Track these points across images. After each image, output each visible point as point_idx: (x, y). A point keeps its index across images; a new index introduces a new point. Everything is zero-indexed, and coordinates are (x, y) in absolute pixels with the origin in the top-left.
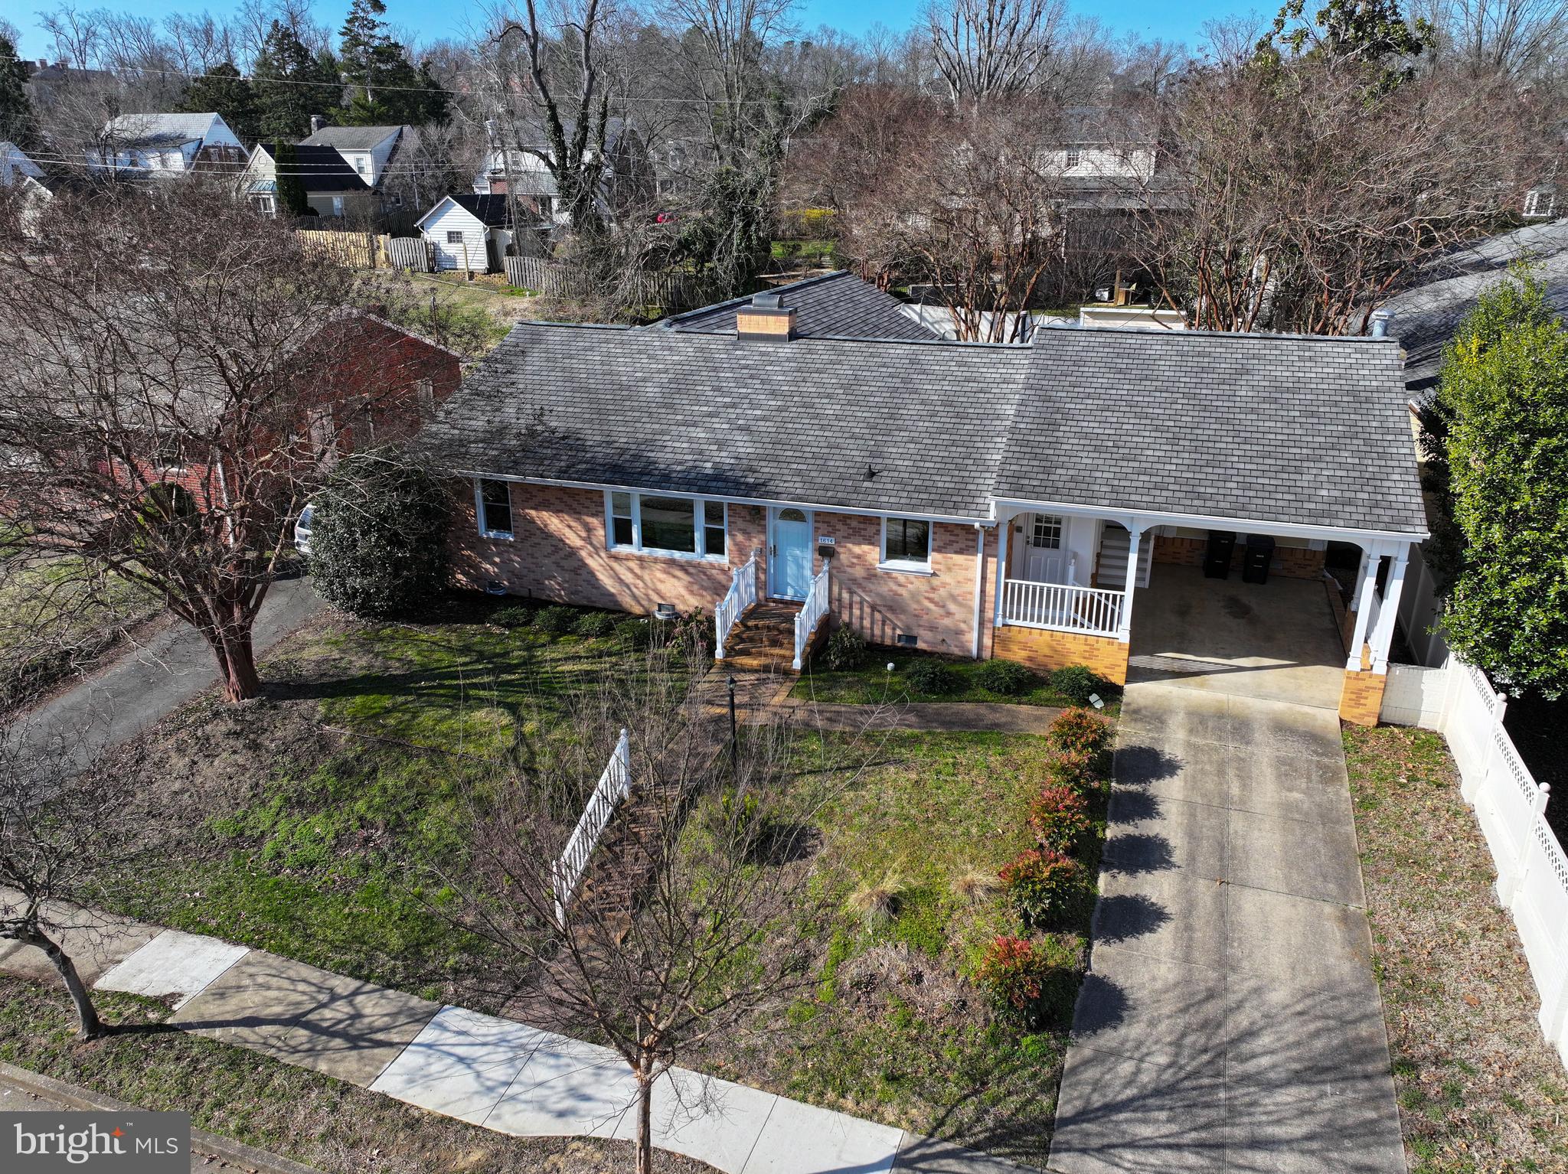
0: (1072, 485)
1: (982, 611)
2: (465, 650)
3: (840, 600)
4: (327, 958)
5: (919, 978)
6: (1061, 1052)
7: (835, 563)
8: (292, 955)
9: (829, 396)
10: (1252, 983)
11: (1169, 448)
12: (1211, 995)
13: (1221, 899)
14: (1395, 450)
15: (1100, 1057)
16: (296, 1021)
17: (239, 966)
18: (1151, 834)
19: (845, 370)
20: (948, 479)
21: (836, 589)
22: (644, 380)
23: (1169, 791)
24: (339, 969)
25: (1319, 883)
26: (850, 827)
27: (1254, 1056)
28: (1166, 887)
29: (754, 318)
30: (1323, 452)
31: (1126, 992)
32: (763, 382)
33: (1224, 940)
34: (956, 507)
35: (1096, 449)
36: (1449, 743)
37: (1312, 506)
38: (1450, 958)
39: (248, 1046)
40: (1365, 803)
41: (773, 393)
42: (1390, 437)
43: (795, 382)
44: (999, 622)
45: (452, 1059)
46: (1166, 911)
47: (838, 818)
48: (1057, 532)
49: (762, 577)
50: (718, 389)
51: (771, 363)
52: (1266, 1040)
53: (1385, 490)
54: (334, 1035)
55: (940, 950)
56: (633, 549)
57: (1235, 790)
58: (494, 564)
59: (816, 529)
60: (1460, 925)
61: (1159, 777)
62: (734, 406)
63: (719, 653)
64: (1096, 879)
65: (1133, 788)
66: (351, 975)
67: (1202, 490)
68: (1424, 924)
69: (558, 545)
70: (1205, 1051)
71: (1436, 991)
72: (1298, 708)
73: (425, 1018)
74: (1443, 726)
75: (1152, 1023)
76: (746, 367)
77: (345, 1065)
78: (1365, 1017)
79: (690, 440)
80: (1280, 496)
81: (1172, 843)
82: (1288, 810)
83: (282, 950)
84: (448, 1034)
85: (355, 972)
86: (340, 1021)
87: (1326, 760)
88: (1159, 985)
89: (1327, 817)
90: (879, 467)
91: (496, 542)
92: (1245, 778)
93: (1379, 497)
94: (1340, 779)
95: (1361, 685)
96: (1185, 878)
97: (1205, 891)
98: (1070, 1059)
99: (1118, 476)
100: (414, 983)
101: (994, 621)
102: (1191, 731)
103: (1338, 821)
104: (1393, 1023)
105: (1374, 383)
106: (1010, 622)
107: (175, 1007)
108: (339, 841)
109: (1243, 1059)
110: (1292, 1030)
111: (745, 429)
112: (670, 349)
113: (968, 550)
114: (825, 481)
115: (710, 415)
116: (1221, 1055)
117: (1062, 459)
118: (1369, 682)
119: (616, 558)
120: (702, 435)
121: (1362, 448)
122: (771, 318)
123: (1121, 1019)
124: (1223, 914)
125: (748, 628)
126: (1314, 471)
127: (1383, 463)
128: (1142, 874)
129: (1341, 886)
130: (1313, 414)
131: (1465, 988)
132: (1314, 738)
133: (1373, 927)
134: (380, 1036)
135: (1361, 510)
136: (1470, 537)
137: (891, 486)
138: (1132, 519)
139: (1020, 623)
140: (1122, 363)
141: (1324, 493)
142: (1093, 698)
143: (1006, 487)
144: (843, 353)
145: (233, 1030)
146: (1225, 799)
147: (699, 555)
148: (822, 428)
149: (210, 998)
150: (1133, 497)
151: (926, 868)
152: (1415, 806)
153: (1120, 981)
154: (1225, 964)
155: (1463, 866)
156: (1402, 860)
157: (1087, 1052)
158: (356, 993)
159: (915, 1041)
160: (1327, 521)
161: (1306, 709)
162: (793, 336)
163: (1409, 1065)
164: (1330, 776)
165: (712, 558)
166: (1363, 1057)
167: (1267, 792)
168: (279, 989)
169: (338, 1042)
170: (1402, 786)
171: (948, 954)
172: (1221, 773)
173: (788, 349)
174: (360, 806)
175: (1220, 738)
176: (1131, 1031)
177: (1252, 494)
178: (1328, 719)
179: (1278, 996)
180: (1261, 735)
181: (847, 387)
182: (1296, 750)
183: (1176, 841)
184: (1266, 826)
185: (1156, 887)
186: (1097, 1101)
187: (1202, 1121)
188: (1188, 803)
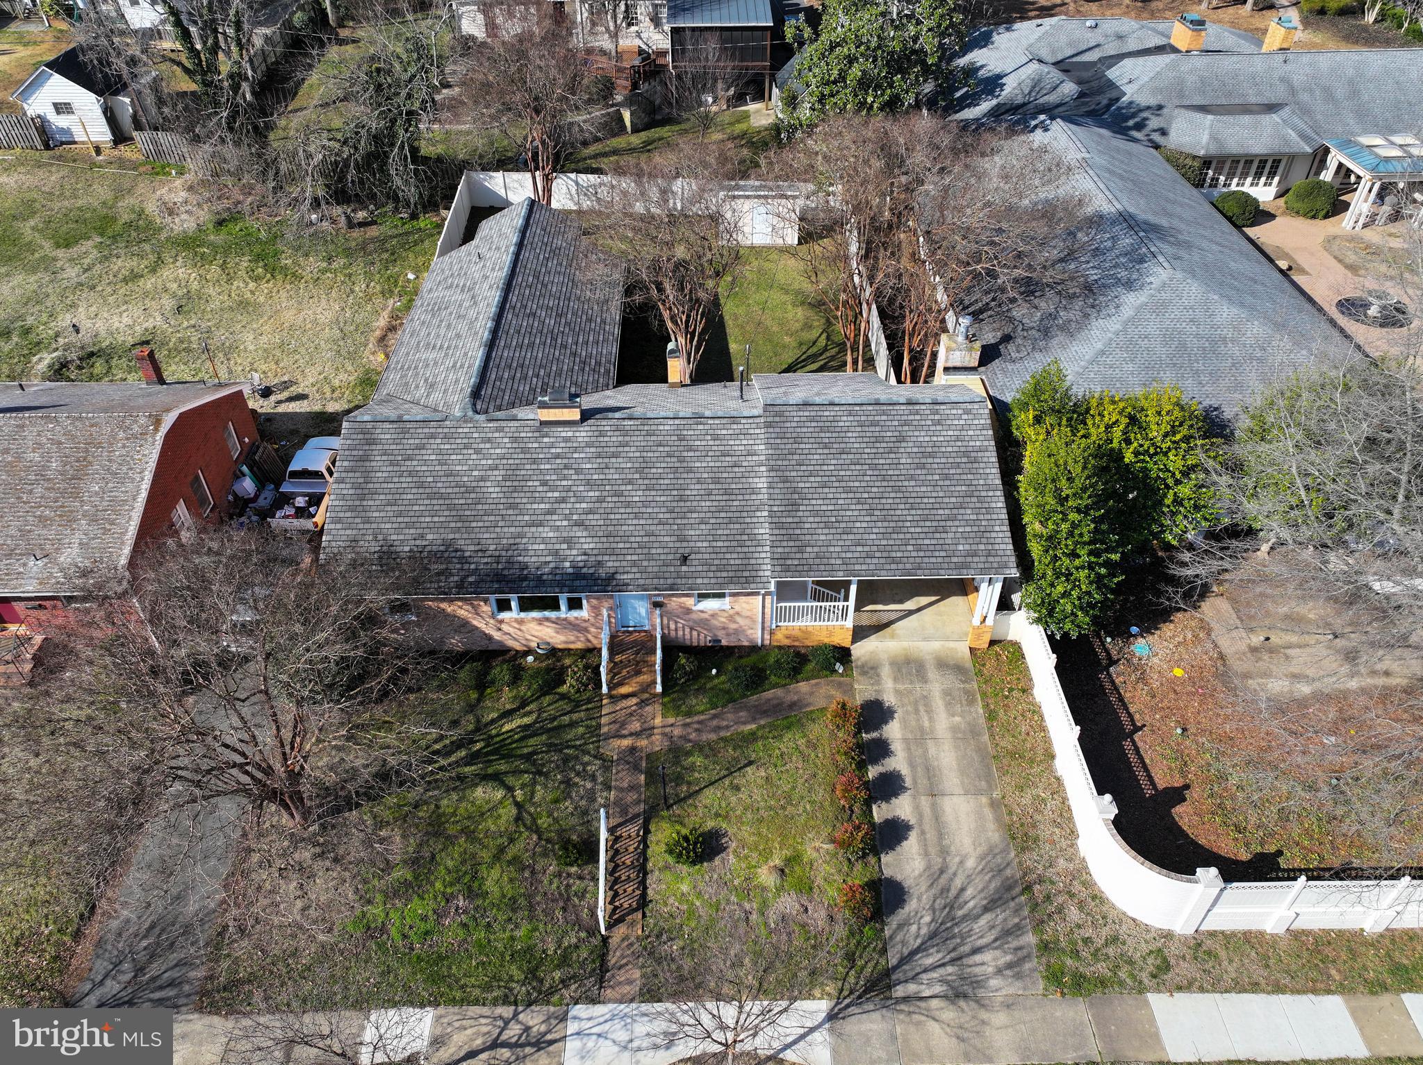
0: (818, 561)
1: (763, 622)
3: (668, 627)
4: (484, 998)
5: (806, 910)
6: (882, 930)
7: (664, 609)
8: (462, 1003)
9: (630, 482)
10: (957, 859)
11: (868, 519)
12: (942, 872)
13: (934, 806)
14: (994, 505)
15: (900, 927)
16: (496, 1044)
17: (436, 1021)
18: (892, 769)
19: (633, 452)
20: (735, 556)
21: (665, 621)
23: (893, 731)
24: (496, 1002)
25: (977, 782)
26: (742, 823)
27: (966, 903)
28: (907, 806)
29: (552, 411)
30: (955, 511)
31: (903, 883)
32: (576, 471)
33: (941, 836)
35: (827, 525)
36: (1024, 651)
38: (1040, 817)
40: (991, 716)
41: (588, 483)
42: (991, 494)
43: (600, 470)
44: (774, 626)
45: (594, 1038)
46: (910, 823)
47: (734, 820)
49: (613, 620)
50: (545, 483)
51: (576, 450)
52: (969, 892)
53: (992, 541)
54: (523, 1045)
55: (811, 889)
56: (513, 614)
57: (927, 724)
60: (1042, 794)
61: (886, 722)
62: (563, 500)
63: (605, 689)
64: (871, 811)
65: (875, 735)
66: (504, 1004)
67: (894, 554)
68: (1027, 800)
69: (453, 619)
70: (945, 907)
71: (1036, 840)
72: (947, 645)
73: (564, 1018)
74: (1020, 638)
75: (919, 899)
78: (1008, 864)
79: (544, 541)
80: (937, 554)
81: (904, 772)
82: (954, 729)
83: (453, 1002)
84: (582, 1023)
85: (506, 1001)
86: (521, 1036)
87: (967, 686)
88: (917, 873)
89: (974, 732)
90: (687, 551)
92: (929, 711)
93: (990, 547)
94: (976, 700)
96: (914, 797)
97: (925, 802)
98: (887, 933)
99: (845, 549)
100: (544, 997)
101: (770, 626)
102: (895, 679)
103: (980, 734)
104: (1020, 865)
105: (978, 443)
106: (780, 625)
108: (438, 916)
109: (961, 908)
110: (979, 882)
111: (579, 524)
115: (551, 512)
116: (952, 907)
117: (808, 537)
118: (984, 630)
120: (551, 535)
121: (978, 505)
122: (565, 409)
123: (904, 901)
124: (937, 817)
126: (953, 529)
127: (988, 517)
128: (894, 800)
129: (987, 782)
130: (946, 477)
131: (1047, 834)
132: (958, 669)
133: (1005, 806)
134: (548, 1037)
135: (983, 559)
137: (700, 568)
139: (786, 624)
141: (961, 547)
142: (837, 665)
143: (778, 568)
144: (625, 433)
146: (921, 729)
147: (564, 612)
148: (637, 516)
149: (436, 1047)
150: (857, 567)
151: (791, 842)
152: (1014, 712)
153: (899, 878)
154: (944, 852)
155: (1040, 751)
156: (1013, 755)
157: (894, 926)
158: (515, 1015)
159: (815, 947)
160: (965, 571)
161: (950, 644)
162: (583, 420)
163: (1029, 888)
164: (971, 702)
165: (575, 613)
166: (1009, 888)
167: (942, 720)
168: (471, 1027)
169: (529, 1049)
170: (1007, 697)
171: (816, 890)
172: (917, 711)
173: (583, 433)
175: (912, 682)
176: (911, 906)
177: (922, 554)
178: (963, 649)
179: (971, 863)
180: (932, 674)
181: (639, 470)
182: (952, 681)
183: (905, 771)
184: (946, 747)
185: (902, 807)
186: (906, 952)
187: (951, 946)
188: (905, 740)
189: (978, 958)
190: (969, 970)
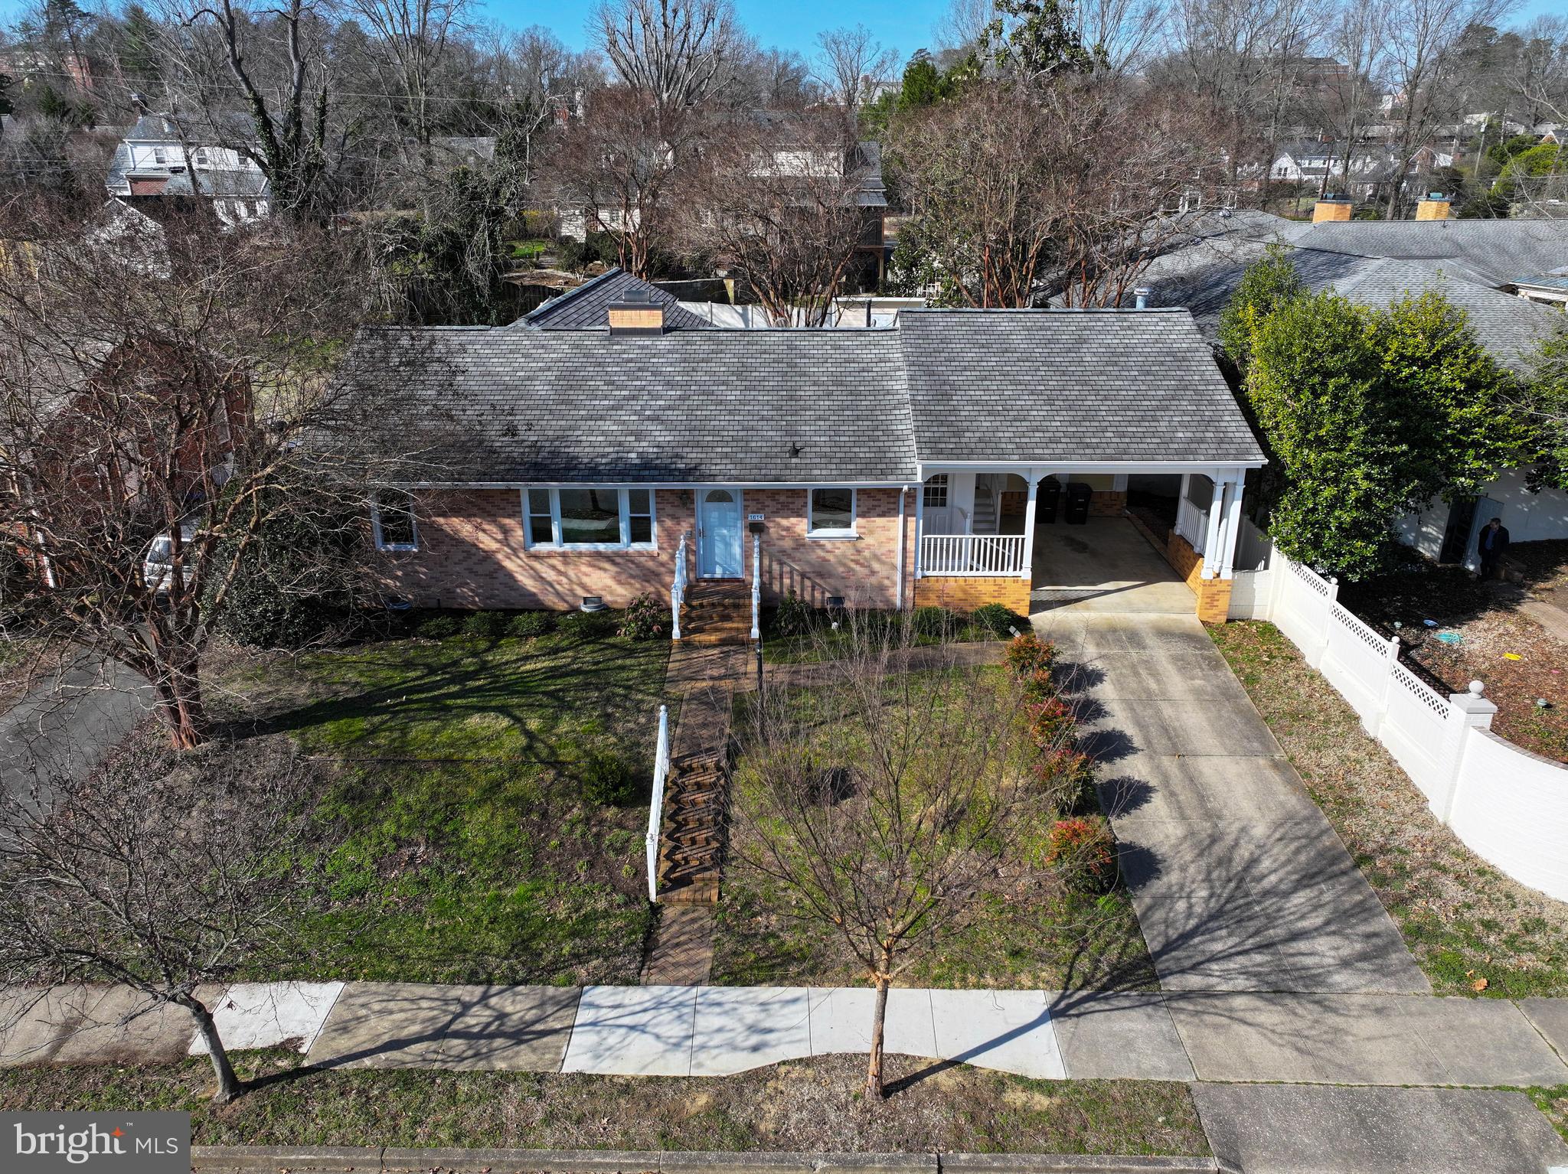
1: (904, 566)
2: (409, 665)
3: (770, 572)
4: (434, 973)
6: (1128, 904)
7: (765, 537)
8: (394, 978)
9: (724, 383)
10: (1237, 825)
11: (1046, 408)
12: (1214, 840)
13: (1183, 767)
14: (1217, 398)
15: (1159, 902)
16: (441, 1034)
17: (344, 999)
18: (1110, 729)
20: (867, 450)
21: (766, 562)
22: (529, 378)
23: (1105, 694)
24: (453, 979)
25: (1245, 743)
27: (1264, 877)
28: (1140, 766)
29: (627, 313)
30: (1165, 403)
31: (1153, 850)
32: (654, 374)
33: (1202, 799)
34: (884, 474)
35: (990, 413)
36: (1279, 627)
37: (1176, 446)
38: (1357, 779)
39: (409, 1066)
40: (1250, 680)
41: (668, 383)
42: (1211, 388)
43: (686, 372)
44: (919, 576)
45: (623, 1031)
46: (1151, 784)
48: (944, 492)
49: (692, 558)
50: (612, 383)
51: (654, 356)
52: (1266, 864)
53: (1224, 429)
54: (492, 1036)
55: (1001, 847)
56: (554, 546)
57: (1153, 685)
58: (396, 578)
59: (746, 507)
60: (1353, 755)
61: (1093, 685)
62: (634, 398)
63: (676, 633)
65: (1079, 696)
66: (469, 982)
67: (1088, 440)
68: (1329, 759)
69: (471, 550)
70: (1230, 880)
71: (1359, 803)
72: (1167, 616)
73: (574, 1002)
74: (1271, 615)
75: (1183, 869)
76: (631, 361)
77: (525, 1058)
78: (1322, 832)
79: (604, 433)
80: (1149, 440)
81: (1129, 732)
82: (1198, 693)
83: (379, 976)
84: (604, 1011)
85: (472, 979)
86: (489, 1024)
87: (1206, 652)
88: (1173, 841)
89: (1228, 694)
90: (799, 444)
91: (398, 555)
92: (1155, 674)
93: (1222, 435)
94: (1223, 665)
95: (1214, 590)
96: (1151, 757)
97: (1169, 764)
98: (1137, 908)
99: (1018, 434)
100: (538, 973)
101: (914, 574)
102: (1098, 645)
103: (1237, 697)
104: (1342, 832)
105: (1184, 345)
106: (927, 573)
107: (303, 1050)
108: (380, 866)
109: (1258, 880)
110: (1281, 852)
111: (655, 419)
112: (543, 347)
113: (890, 512)
114: (754, 461)
116: (1242, 880)
117: (965, 424)
118: (1223, 587)
119: (536, 557)
120: (615, 428)
121: (1197, 398)
122: (644, 313)
123: (1159, 871)
124: (1191, 779)
125: (693, 608)
126: (1167, 419)
127: (1215, 408)
128: (1118, 761)
129: (1262, 743)
131: (1376, 798)
132: (1189, 637)
133: (1297, 768)
134: (539, 1027)
136: (1289, 460)
137: (818, 460)
138: (1030, 470)
139: (936, 573)
140: (982, 339)
141: (1180, 435)
142: (1012, 629)
143: (928, 451)
144: (721, 343)
145: (383, 1056)
146: (1148, 693)
147: (625, 545)
148: (731, 413)
149: (333, 1034)
150: (1037, 451)
152: (1284, 676)
153: (1144, 843)
154: (1211, 815)
155: (1335, 713)
156: (1295, 716)
157: (1147, 901)
158: (485, 998)
159: (1014, 921)
160: (1191, 457)
161: (1174, 616)
162: (667, 330)
163: (1364, 859)
164: (1215, 665)
165: (638, 546)
166: (1335, 860)
167: (1177, 684)
168: (402, 1011)
169: (498, 1042)
170: (1268, 663)
172: (1137, 674)
173: (664, 342)
174: (389, 827)
175: (1122, 648)
176: (1172, 878)
177: (1127, 440)
178: (1192, 621)
179: (1259, 831)
180: (1151, 641)
181: (738, 374)
182: (1179, 648)
183: (1130, 730)
184: (1189, 708)
185: (1134, 768)
186: (1173, 934)
187: (1251, 930)
188: (1124, 701)
189: (1302, 945)
190: (1292, 960)
